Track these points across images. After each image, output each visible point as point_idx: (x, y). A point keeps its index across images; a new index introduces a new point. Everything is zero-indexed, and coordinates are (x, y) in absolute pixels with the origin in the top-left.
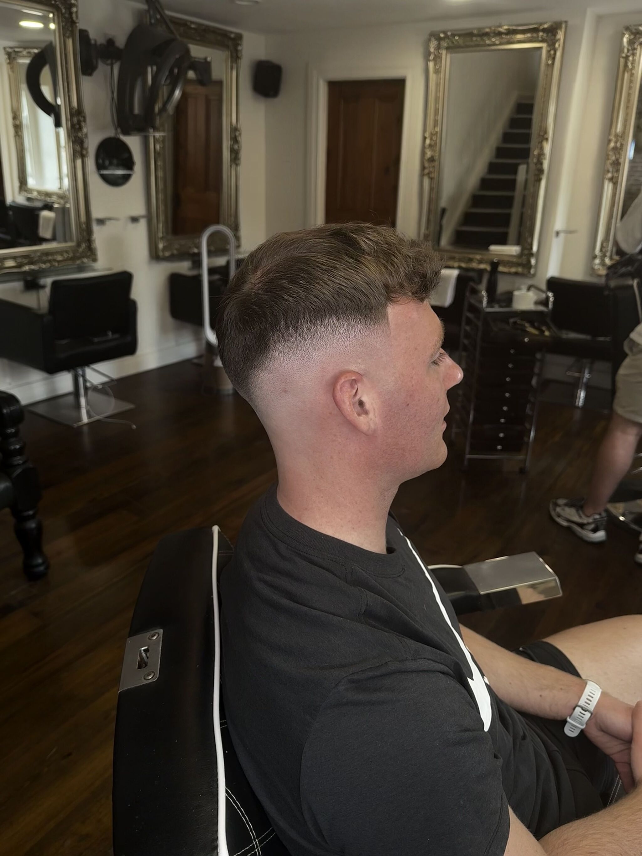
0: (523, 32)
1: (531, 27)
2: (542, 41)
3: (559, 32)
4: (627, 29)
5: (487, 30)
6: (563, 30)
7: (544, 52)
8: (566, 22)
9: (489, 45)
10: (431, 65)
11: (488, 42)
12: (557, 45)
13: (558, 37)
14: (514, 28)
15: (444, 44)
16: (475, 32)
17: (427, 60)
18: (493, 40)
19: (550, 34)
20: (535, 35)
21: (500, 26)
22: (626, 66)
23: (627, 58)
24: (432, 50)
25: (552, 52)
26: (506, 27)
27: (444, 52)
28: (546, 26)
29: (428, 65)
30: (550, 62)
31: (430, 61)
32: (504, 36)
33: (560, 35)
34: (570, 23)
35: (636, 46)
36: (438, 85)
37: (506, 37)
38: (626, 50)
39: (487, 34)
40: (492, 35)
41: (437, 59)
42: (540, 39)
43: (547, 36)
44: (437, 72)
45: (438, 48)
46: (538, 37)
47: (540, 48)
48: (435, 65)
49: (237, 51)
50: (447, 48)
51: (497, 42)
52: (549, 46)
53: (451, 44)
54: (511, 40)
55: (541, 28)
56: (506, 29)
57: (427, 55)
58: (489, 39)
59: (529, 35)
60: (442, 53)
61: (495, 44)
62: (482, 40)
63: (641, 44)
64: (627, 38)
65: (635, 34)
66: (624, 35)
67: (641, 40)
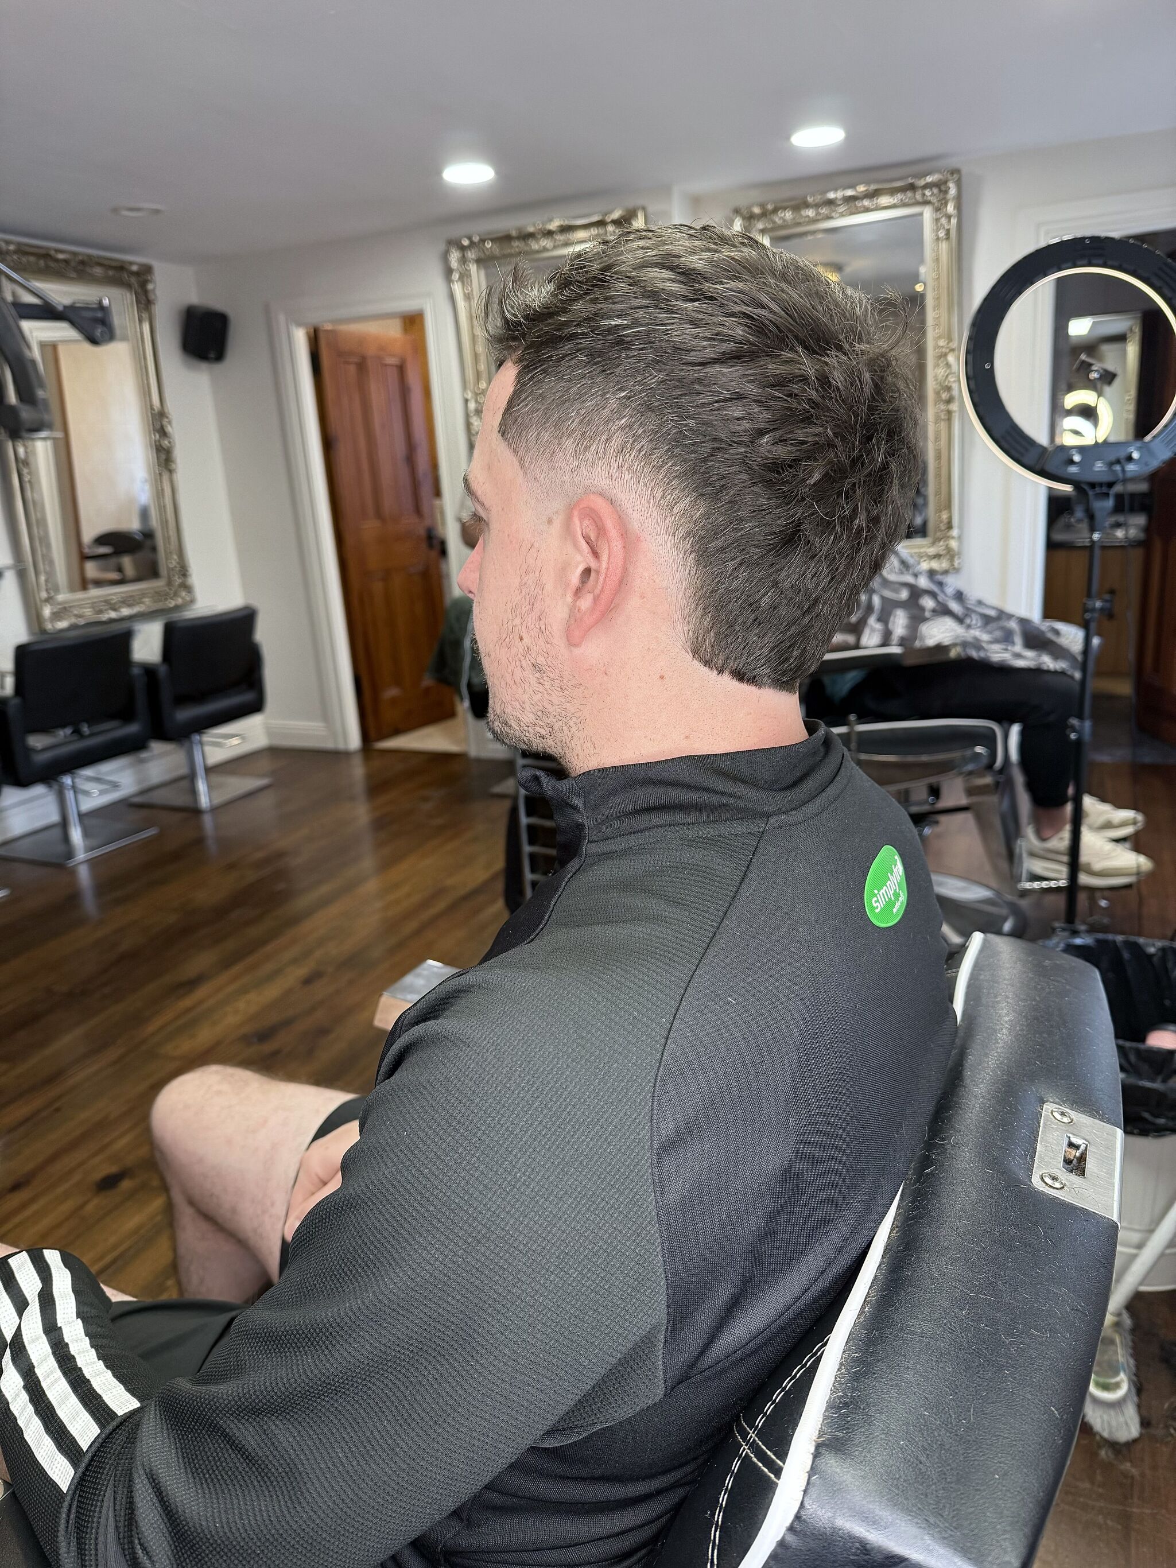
0: (583, 227)
1: (593, 219)
4: (737, 211)
5: (531, 229)
6: (642, 215)
8: (643, 205)
9: (538, 252)
10: (457, 288)
11: (535, 247)
14: (571, 222)
15: (471, 255)
16: (514, 233)
17: (449, 279)
18: (543, 243)
20: (601, 231)
21: (550, 222)
24: (454, 266)
26: (557, 223)
27: (473, 268)
28: (615, 216)
29: (451, 289)
31: (452, 282)
32: (556, 236)
34: (649, 207)
36: (471, 316)
37: (560, 237)
39: (531, 236)
40: (539, 236)
41: (465, 277)
44: (468, 297)
45: (463, 260)
48: (463, 287)
49: (146, 292)
50: (479, 261)
51: (549, 246)
53: (482, 256)
54: (568, 241)
55: (608, 220)
56: (558, 226)
57: (449, 272)
58: (537, 242)
59: (594, 232)
60: (470, 269)
61: (548, 250)
62: (526, 244)
63: (763, 232)
64: (740, 225)
65: (749, 219)
66: (734, 221)
67: (761, 226)
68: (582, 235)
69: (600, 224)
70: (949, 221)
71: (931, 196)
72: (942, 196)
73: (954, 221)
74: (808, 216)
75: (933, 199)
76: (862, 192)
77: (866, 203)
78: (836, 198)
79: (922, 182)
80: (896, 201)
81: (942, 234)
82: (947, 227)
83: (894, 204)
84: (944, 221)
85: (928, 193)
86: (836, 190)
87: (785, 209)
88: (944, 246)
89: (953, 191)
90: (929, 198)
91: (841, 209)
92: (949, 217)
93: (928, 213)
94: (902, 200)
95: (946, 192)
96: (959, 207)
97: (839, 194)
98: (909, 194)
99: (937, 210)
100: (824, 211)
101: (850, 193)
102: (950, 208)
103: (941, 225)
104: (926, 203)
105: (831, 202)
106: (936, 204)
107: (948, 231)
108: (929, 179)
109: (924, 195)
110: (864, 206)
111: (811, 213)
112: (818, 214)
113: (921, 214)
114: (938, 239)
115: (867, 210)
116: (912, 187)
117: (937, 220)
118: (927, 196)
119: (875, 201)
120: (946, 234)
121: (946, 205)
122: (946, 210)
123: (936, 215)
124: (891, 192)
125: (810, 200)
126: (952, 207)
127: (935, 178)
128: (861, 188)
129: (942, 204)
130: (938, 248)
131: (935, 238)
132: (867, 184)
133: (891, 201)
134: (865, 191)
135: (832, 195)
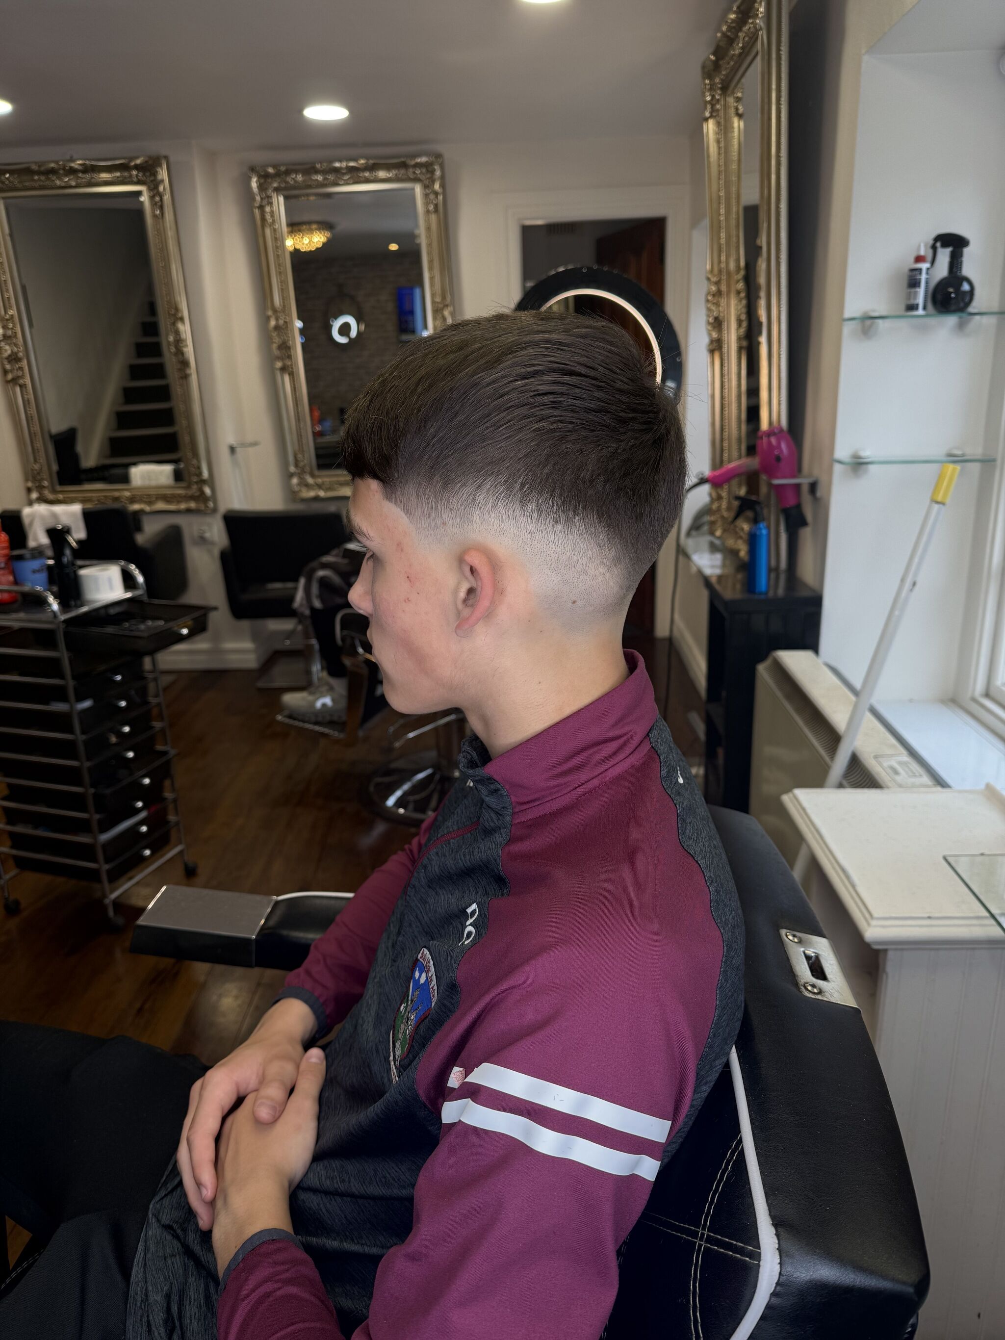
0: (108, 169)
1: (118, 162)
2: (139, 183)
3: (159, 170)
4: (253, 169)
5: (52, 165)
6: (165, 167)
7: (146, 197)
8: (166, 157)
9: (60, 187)
11: (58, 182)
12: (161, 188)
13: (160, 177)
14: (94, 163)
18: (66, 179)
19: (148, 174)
20: (126, 174)
21: (72, 160)
22: (263, 219)
23: (261, 208)
25: (157, 199)
26: (80, 162)
28: (138, 162)
30: (158, 212)
32: (80, 175)
33: (163, 174)
34: (172, 159)
35: (268, 194)
37: (84, 176)
38: (258, 198)
40: (61, 172)
42: (135, 180)
43: (144, 175)
46: (131, 176)
47: (139, 194)
51: (73, 183)
52: (150, 189)
54: (93, 180)
55: (133, 164)
56: (80, 165)
58: (59, 178)
59: (118, 174)
61: (71, 187)
62: (48, 179)
63: (277, 190)
64: (256, 182)
65: (264, 178)
66: (250, 178)
67: (275, 185)
68: (105, 176)
69: (124, 167)
70: (437, 197)
71: (420, 174)
72: (429, 176)
73: (441, 198)
74: (317, 180)
75: (423, 177)
76: (362, 164)
77: (367, 174)
78: (341, 168)
79: (413, 163)
80: (391, 175)
81: (431, 207)
82: (434, 202)
83: (390, 178)
84: (432, 197)
85: (418, 172)
86: (340, 161)
87: (296, 172)
88: (433, 217)
89: (438, 173)
90: (419, 176)
91: (346, 177)
92: (436, 194)
93: (418, 189)
94: (396, 175)
95: (433, 172)
96: (443, 186)
97: (344, 164)
98: (403, 171)
99: (426, 187)
100: (331, 177)
101: (352, 164)
102: (437, 186)
103: (430, 199)
104: (416, 180)
105: (337, 170)
106: (425, 182)
107: (436, 206)
108: (419, 160)
109: (414, 173)
110: (365, 177)
111: (320, 178)
112: (325, 179)
113: (413, 189)
114: (428, 212)
115: (367, 181)
116: (404, 165)
117: (426, 196)
118: (417, 174)
119: (374, 173)
120: (434, 208)
121: (434, 184)
122: (433, 187)
123: (425, 190)
124: (388, 167)
125: (318, 166)
126: (438, 186)
127: (424, 159)
128: (362, 161)
129: (429, 182)
130: (428, 220)
131: (426, 210)
132: (367, 158)
133: (388, 175)
134: (366, 163)
135: (337, 165)
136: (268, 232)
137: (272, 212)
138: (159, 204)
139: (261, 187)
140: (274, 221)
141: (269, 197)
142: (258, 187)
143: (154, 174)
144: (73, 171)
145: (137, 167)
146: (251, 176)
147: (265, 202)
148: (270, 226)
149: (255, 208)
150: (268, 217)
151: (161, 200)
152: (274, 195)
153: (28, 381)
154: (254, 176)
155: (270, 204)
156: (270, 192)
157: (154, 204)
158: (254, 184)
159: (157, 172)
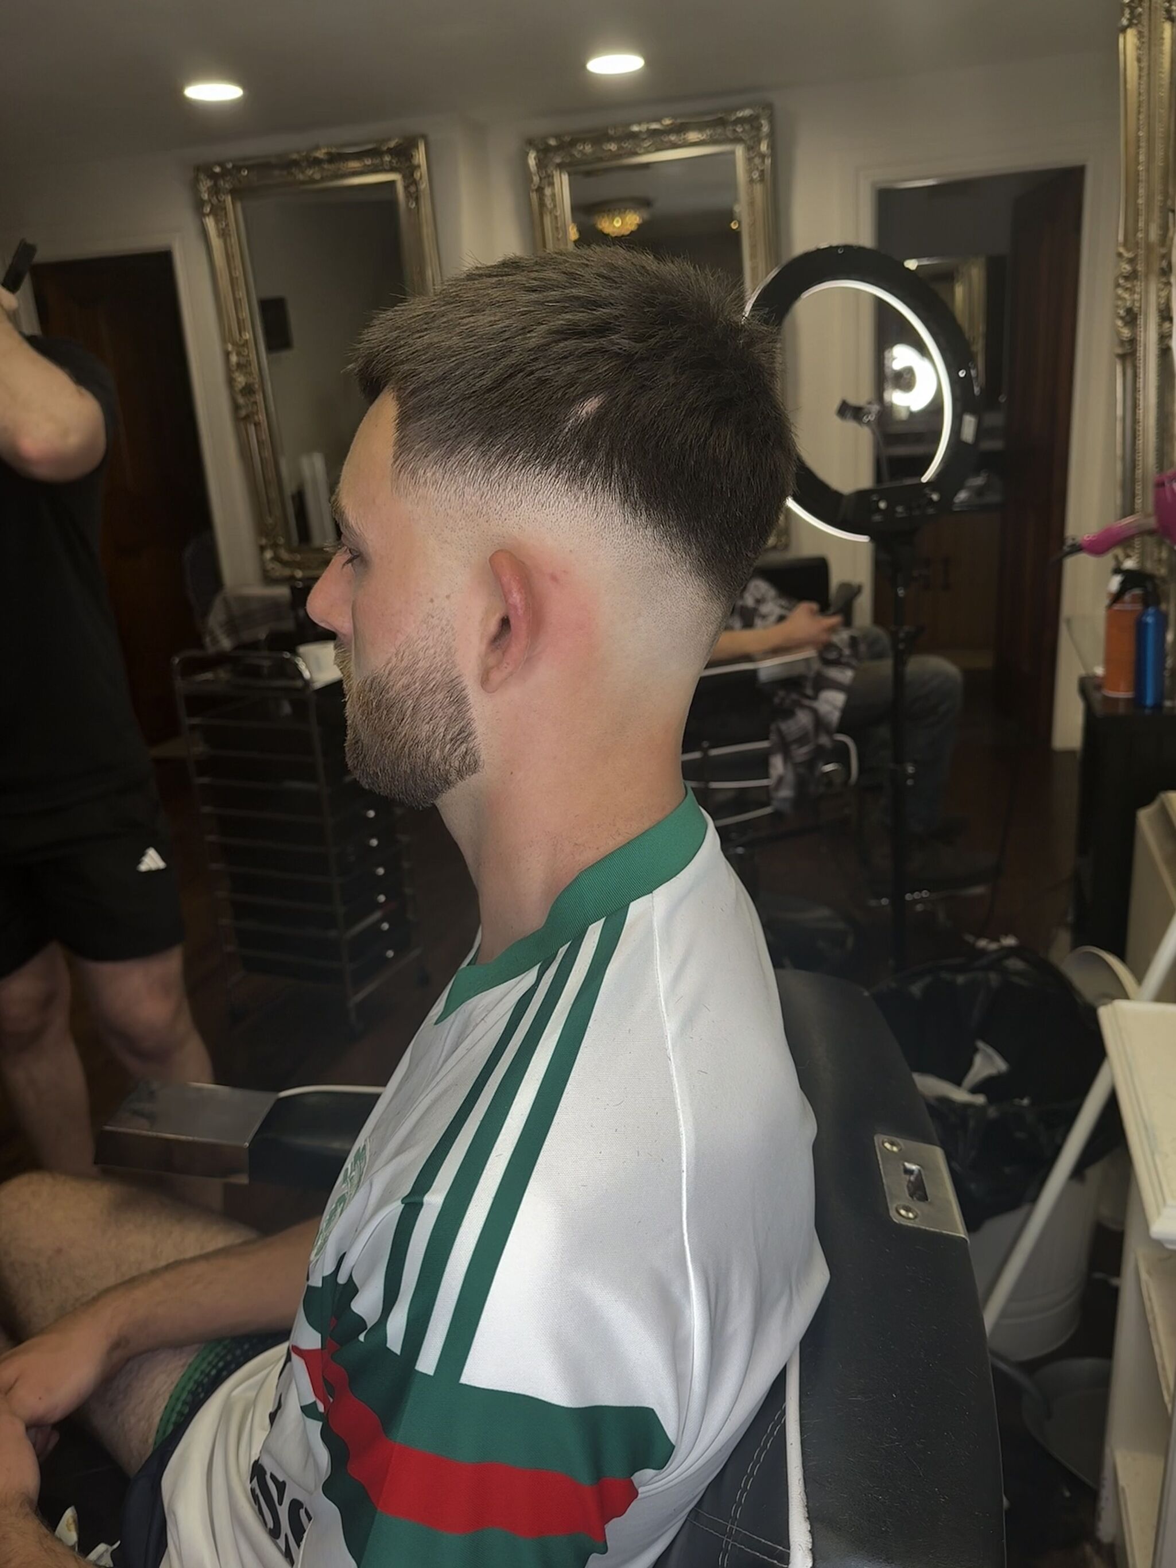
0: (358, 156)
1: (368, 147)
2: (392, 170)
3: (416, 152)
4: (530, 143)
5: (295, 156)
6: (422, 147)
7: (400, 188)
8: (424, 137)
9: (303, 183)
10: (210, 223)
11: (301, 177)
12: (417, 175)
13: (416, 161)
14: (341, 150)
15: (225, 184)
16: (275, 160)
17: (202, 215)
18: (310, 172)
19: (402, 158)
20: (377, 161)
21: (317, 148)
22: (542, 204)
23: (540, 190)
24: (206, 197)
25: (413, 189)
26: (325, 150)
27: (227, 199)
28: (392, 144)
29: (202, 223)
30: (413, 205)
31: (204, 215)
32: (326, 166)
33: (420, 156)
34: (430, 137)
35: (549, 172)
36: (229, 257)
37: (330, 166)
38: (536, 179)
40: (304, 164)
41: (218, 210)
42: (387, 168)
43: (398, 160)
44: (224, 234)
45: (215, 191)
46: (383, 163)
47: (392, 183)
48: (217, 222)
51: (317, 176)
52: (405, 178)
53: (238, 186)
54: (340, 172)
55: (385, 148)
56: (325, 153)
57: (199, 205)
58: (302, 172)
59: (368, 161)
60: (224, 201)
61: (315, 181)
62: (290, 174)
63: (560, 167)
64: (535, 159)
65: (545, 152)
66: (528, 154)
67: (558, 160)
68: (354, 165)
69: (375, 153)
70: (763, 162)
71: (742, 132)
72: (754, 133)
73: (768, 161)
74: (610, 150)
75: (745, 137)
76: (668, 125)
77: (673, 138)
78: (640, 132)
79: (733, 118)
80: (704, 137)
81: (756, 175)
82: (760, 168)
83: (704, 140)
84: (757, 161)
85: (739, 129)
86: (639, 123)
87: (584, 141)
88: (758, 188)
89: (765, 129)
90: (741, 135)
91: (646, 144)
92: (763, 157)
93: (740, 151)
94: (711, 136)
95: (759, 128)
96: (772, 146)
97: (644, 127)
98: (719, 130)
99: (749, 149)
100: (627, 145)
101: (655, 126)
102: (764, 147)
103: (755, 165)
104: (737, 140)
105: (634, 136)
106: (748, 142)
107: (762, 173)
108: (740, 114)
109: (735, 130)
110: (671, 141)
111: (613, 147)
112: (620, 148)
113: (733, 153)
114: (751, 181)
115: (675, 146)
116: (721, 122)
117: (750, 160)
118: (737, 132)
119: (682, 134)
120: (760, 176)
121: (760, 144)
122: (760, 149)
123: (749, 154)
124: (700, 127)
125: (611, 132)
126: (766, 146)
127: (747, 113)
128: (667, 122)
129: (754, 142)
130: (752, 191)
131: (748, 179)
132: (674, 117)
133: (700, 136)
134: (672, 124)
135: (635, 128)
136: (548, 220)
137: (553, 195)
138: (415, 195)
139: (541, 164)
140: (555, 206)
141: (550, 176)
142: (536, 164)
143: (409, 157)
144: (317, 162)
145: (390, 151)
146: (528, 150)
147: (545, 182)
148: (551, 213)
149: (533, 191)
150: (548, 202)
151: (417, 191)
152: (556, 174)
153: (262, 417)
154: (531, 151)
155: (551, 184)
156: (551, 169)
157: (408, 195)
158: (532, 161)
159: (412, 156)
